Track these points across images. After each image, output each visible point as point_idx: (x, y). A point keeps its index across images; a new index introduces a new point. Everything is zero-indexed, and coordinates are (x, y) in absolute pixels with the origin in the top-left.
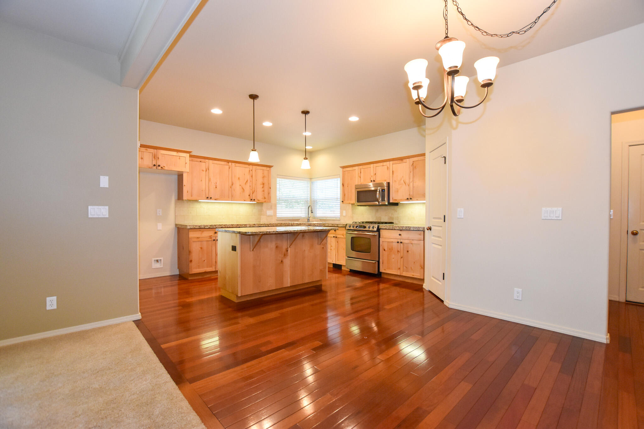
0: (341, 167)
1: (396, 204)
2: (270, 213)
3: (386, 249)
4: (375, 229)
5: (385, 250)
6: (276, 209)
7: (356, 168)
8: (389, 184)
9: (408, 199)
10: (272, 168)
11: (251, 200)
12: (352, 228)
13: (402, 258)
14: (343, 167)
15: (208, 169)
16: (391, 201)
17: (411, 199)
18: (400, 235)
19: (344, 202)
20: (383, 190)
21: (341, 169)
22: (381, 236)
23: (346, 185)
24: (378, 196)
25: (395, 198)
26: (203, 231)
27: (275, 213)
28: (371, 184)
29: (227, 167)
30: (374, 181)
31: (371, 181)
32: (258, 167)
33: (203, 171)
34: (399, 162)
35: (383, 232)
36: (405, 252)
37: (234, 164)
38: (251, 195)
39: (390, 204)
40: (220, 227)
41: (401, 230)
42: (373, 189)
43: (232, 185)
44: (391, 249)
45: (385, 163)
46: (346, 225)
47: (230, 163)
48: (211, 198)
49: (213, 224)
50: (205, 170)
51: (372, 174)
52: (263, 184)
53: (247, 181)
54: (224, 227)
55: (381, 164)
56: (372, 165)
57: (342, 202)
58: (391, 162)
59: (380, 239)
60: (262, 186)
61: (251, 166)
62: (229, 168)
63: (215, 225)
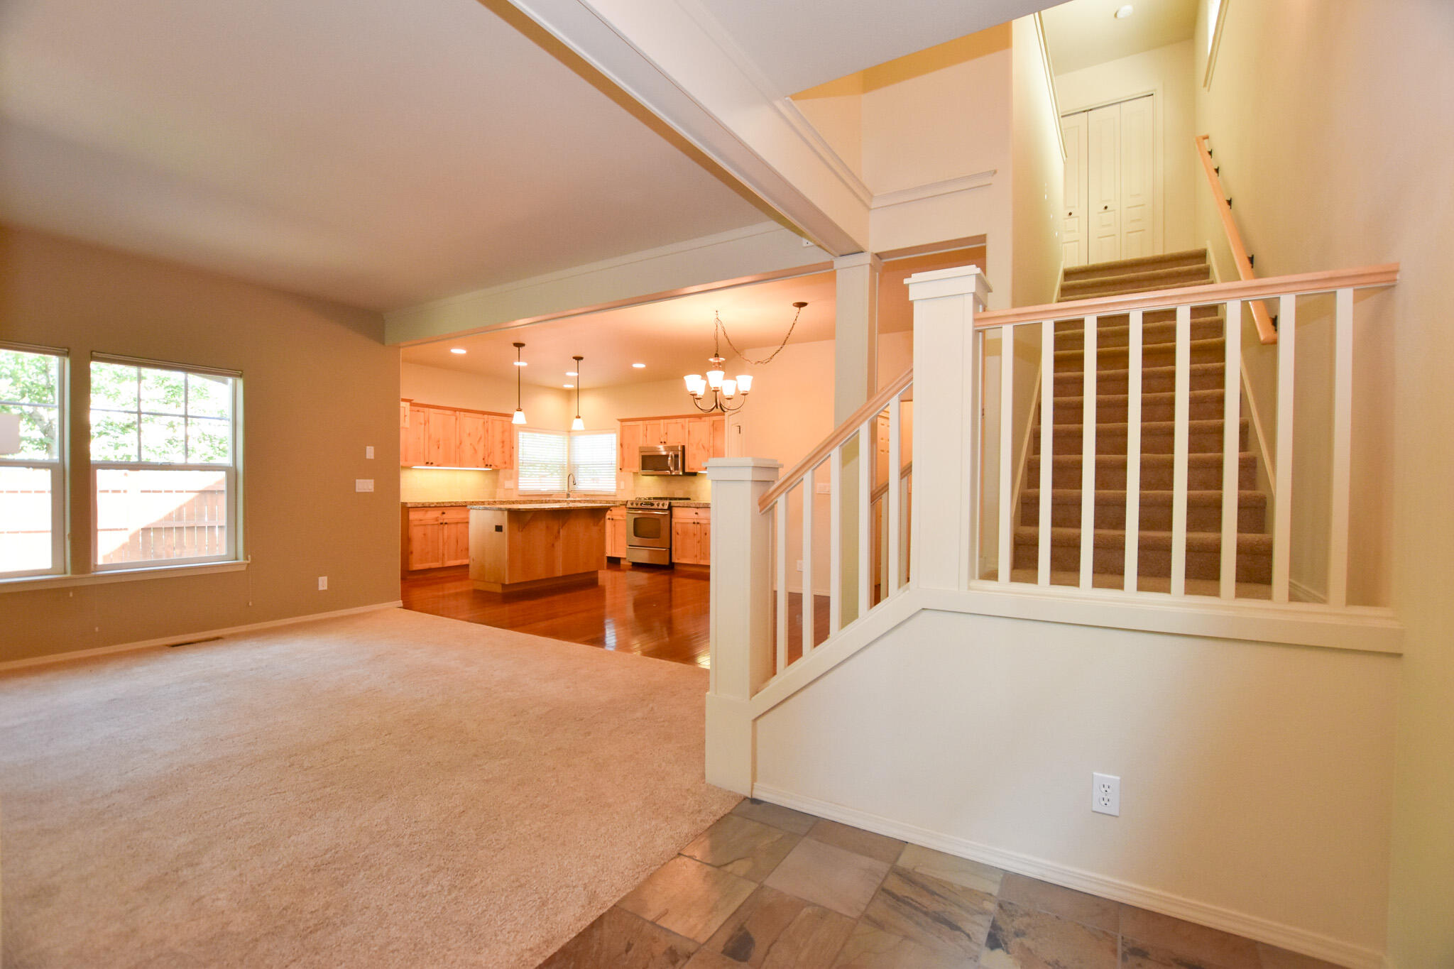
0: (618, 420)
1: (695, 474)
2: (509, 484)
3: (680, 533)
4: (666, 507)
5: (678, 534)
6: (517, 479)
7: (640, 423)
8: (683, 447)
9: (707, 468)
11: (487, 465)
12: (635, 506)
13: (699, 542)
14: (622, 421)
15: (427, 422)
16: (687, 470)
18: (696, 513)
19: (623, 469)
20: (677, 456)
21: (619, 423)
22: (674, 516)
23: (625, 446)
24: (669, 462)
25: (690, 467)
26: (427, 511)
27: (517, 484)
28: (661, 447)
29: (454, 418)
30: (665, 442)
31: (661, 443)
32: (495, 417)
33: (421, 424)
34: (697, 419)
35: (676, 512)
36: (703, 534)
37: (462, 413)
38: (486, 458)
39: (686, 474)
40: (449, 505)
41: (698, 508)
42: (664, 453)
43: (460, 444)
44: (685, 533)
45: (679, 420)
46: (627, 502)
47: (457, 412)
48: (432, 463)
49: (440, 501)
50: (423, 422)
51: (662, 431)
52: (503, 442)
53: (480, 438)
55: (674, 420)
56: (662, 421)
57: (620, 469)
58: (687, 420)
59: (673, 519)
60: (501, 445)
61: (486, 416)
62: (456, 419)
63: (443, 503)
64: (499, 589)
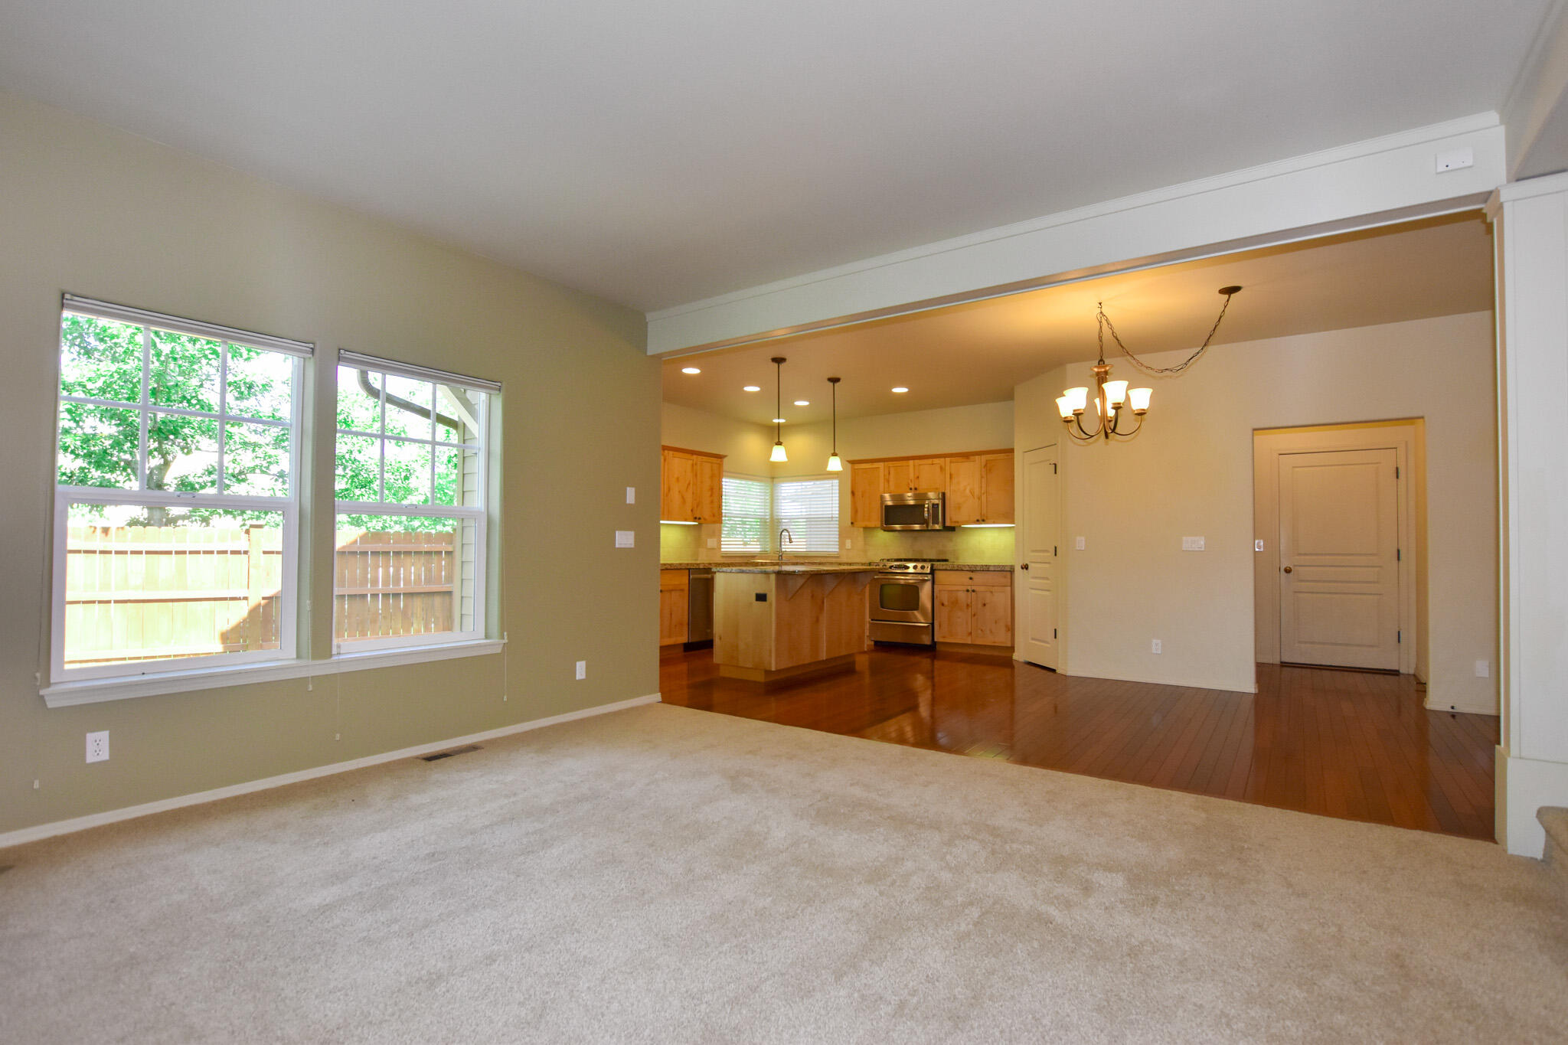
0: (848, 461)
1: (952, 529)
2: (711, 542)
3: (946, 603)
4: (928, 571)
5: (943, 605)
7: (881, 465)
8: (944, 495)
9: (978, 521)
10: (725, 460)
11: (696, 518)
13: (974, 615)
14: (853, 463)
16: (948, 524)
17: (983, 520)
18: (971, 579)
19: (855, 523)
20: (936, 506)
21: (849, 465)
22: (936, 583)
23: (858, 494)
24: (926, 515)
25: (954, 519)
27: (719, 544)
28: (910, 495)
29: (662, 459)
30: (916, 489)
31: (911, 489)
32: (704, 459)
34: (960, 459)
35: (941, 576)
36: (980, 606)
37: (671, 452)
38: (694, 510)
39: (947, 529)
41: (972, 571)
42: (912, 502)
43: (669, 490)
44: (955, 603)
45: (936, 461)
47: (666, 452)
51: (912, 476)
52: (712, 490)
53: (689, 484)
55: (930, 461)
56: (911, 462)
57: (852, 523)
58: (948, 460)
59: (935, 586)
60: (711, 493)
61: (695, 457)
62: (665, 460)
64: (760, 678)
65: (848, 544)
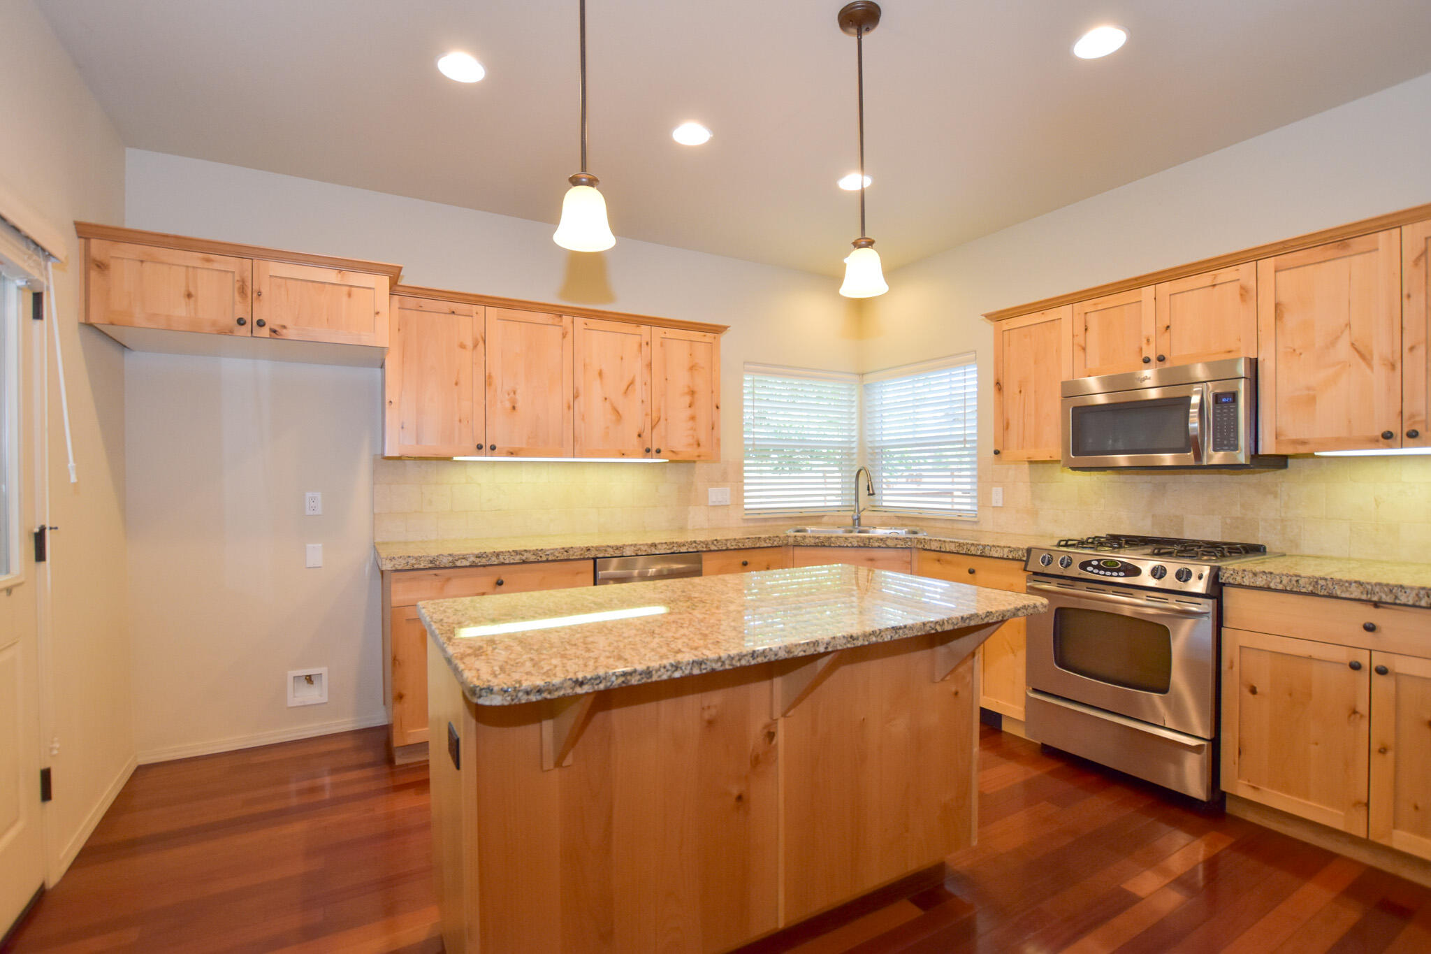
0: (986, 317)
2: (717, 494)
3: (1266, 689)
4: (1199, 586)
5: (1253, 691)
6: (740, 481)
7: (1065, 312)
8: (1254, 365)
9: (1388, 436)
10: (724, 338)
11: (648, 451)
12: (1056, 568)
13: (1384, 750)
14: (997, 317)
15: (481, 341)
16: (1269, 448)
17: (1413, 435)
18: (1370, 628)
19: (1004, 453)
20: (1225, 400)
21: (989, 328)
22: (1231, 621)
23: (1011, 387)
24: (1194, 424)
26: (449, 579)
27: (739, 494)
28: (1149, 374)
29: (556, 332)
30: (1161, 359)
31: (1147, 361)
32: (671, 333)
33: (462, 346)
34: (1316, 254)
35: (1242, 604)
36: (1409, 723)
37: (579, 321)
38: (646, 434)
39: (1263, 462)
40: (517, 558)
41: (1376, 605)
42: (1155, 394)
43: (575, 397)
44: (1301, 696)
45: (1226, 274)
46: (1029, 551)
47: (567, 319)
48: (493, 448)
49: (489, 550)
50: (469, 344)
51: (1149, 328)
52: (692, 393)
53: (632, 383)
54: (532, 558)
55: (1206, 279)
56: (1148, 292)
57: (997, 452)
58: (1270, 263)
59: (1226, 633)
60: (687, 399)
61: (645, 329)
62: (564, 336)
63: (498, 555)
65: (997, 496)
